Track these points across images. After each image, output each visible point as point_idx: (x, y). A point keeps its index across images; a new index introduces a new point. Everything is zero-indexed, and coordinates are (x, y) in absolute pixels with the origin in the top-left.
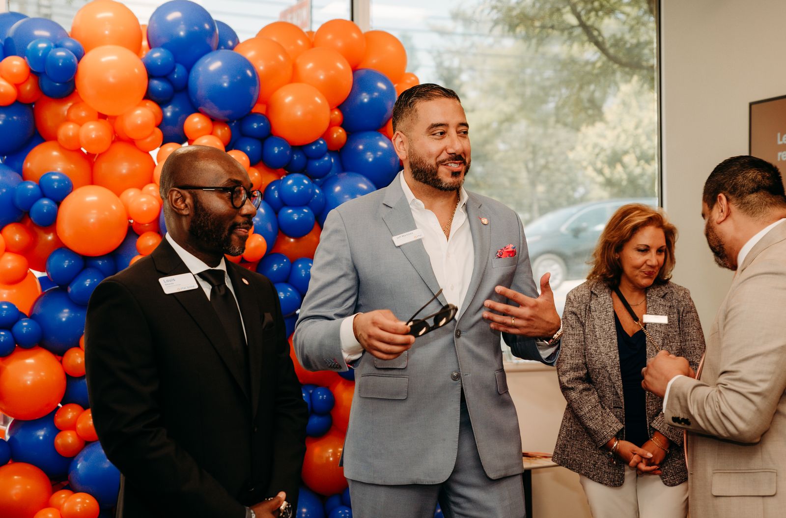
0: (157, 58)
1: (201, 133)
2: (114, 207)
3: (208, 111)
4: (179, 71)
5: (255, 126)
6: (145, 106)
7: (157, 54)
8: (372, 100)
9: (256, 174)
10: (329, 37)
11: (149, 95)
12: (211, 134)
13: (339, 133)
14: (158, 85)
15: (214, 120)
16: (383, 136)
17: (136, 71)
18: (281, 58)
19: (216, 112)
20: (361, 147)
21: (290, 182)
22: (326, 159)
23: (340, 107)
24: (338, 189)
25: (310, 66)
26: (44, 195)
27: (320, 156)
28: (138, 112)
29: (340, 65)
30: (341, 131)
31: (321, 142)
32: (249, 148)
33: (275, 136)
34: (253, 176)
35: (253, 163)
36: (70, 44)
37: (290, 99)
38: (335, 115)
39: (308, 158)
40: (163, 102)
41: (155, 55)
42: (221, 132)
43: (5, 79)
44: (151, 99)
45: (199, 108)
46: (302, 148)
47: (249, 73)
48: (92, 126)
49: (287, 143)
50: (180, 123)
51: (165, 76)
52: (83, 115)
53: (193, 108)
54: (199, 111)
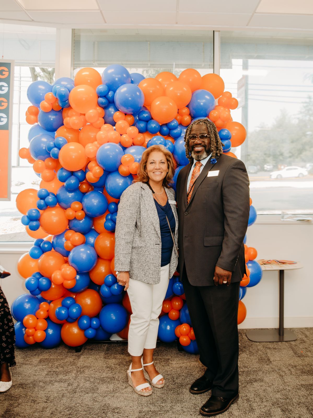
1: (119, 119)
2: (80, 152)
4: (110, 94)
5: (145, 116)
6: (95, 109)
8: (204, 104)
9: (142, 137)
10: (184, 76)
11: (99, 105)
12: (124, 120)
13: (187, 119)
14: (102, 100)
15: (126, 114)
17: (91, 95)
18: (158, 87)
19: (126, 110)
21: (155, 139)
22: (179, 129)
23: (188, 106)
25: (171, 89)
26: (55, 147)
27: (175, 128)
28: (91, 111)
29: (185, 89)
30: (188, 117)
31: (175, 122)
32: (142, 125)
33: (153, 120)
34: (140, 137)
35: (140, 132)
36: (69, 86)
37: (158, 103)
38: (185, 111)
39: (171, 129)
40: (105, 108)
41: (100, 88)
42: (130, 119)
43: (46, 102)
44: (100, 106)
45: (119, 110)
46: (166, 125)
47: (138, 93)
48: (74, 118)
49: (158, 122)
50: (112, 116)
51: (105, 96)
52: (74, 114)
53: (117, 109)
54: (119, 111)
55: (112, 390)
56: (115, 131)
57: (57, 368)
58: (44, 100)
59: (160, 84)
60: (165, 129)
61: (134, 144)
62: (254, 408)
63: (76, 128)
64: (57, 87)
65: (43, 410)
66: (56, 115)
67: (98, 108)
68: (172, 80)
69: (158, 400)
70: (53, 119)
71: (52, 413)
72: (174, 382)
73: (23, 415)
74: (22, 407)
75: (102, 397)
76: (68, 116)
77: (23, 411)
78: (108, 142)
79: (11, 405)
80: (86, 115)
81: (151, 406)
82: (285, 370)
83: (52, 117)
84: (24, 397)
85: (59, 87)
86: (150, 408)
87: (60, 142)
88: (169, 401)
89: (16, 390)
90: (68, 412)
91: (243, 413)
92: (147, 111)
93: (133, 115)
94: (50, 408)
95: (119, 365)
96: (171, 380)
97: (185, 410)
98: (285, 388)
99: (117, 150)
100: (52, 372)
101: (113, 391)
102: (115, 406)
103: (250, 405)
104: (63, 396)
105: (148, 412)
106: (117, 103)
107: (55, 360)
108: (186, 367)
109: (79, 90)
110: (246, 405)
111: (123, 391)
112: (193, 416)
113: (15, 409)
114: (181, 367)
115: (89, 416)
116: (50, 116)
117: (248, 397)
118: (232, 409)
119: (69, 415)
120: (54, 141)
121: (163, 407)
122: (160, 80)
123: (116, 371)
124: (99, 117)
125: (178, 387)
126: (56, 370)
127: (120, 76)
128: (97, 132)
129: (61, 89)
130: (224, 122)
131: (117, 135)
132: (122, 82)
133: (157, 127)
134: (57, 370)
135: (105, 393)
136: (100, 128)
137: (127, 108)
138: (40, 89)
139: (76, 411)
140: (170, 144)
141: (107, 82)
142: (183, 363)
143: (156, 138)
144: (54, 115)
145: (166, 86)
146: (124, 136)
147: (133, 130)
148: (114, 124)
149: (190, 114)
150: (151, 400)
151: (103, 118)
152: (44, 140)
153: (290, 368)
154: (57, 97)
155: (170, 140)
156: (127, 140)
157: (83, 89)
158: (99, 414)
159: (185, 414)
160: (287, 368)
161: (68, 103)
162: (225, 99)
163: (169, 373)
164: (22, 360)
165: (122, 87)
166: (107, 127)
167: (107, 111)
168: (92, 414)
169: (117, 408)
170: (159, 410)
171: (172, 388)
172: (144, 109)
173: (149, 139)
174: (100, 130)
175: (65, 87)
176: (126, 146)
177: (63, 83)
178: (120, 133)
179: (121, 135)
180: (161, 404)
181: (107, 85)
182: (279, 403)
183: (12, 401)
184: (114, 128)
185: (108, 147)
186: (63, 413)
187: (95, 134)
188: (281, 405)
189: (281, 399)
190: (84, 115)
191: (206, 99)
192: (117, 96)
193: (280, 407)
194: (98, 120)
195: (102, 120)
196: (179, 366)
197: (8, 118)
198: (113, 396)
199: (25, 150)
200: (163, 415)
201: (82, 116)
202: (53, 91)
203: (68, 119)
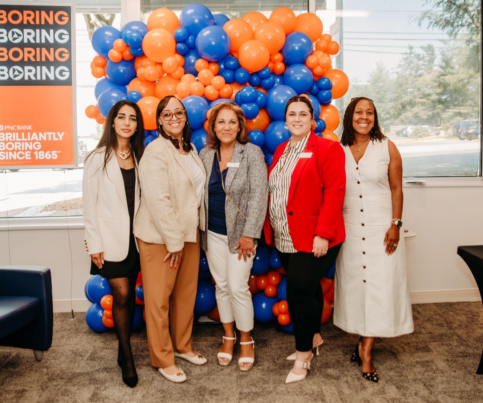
0: (180, 32)
1: (202, 68)
3: (206, 58)
4: (191, 39)
5: (232, 63)
6: (174, 57)
7: (180, 31)
8: (300, 48)
9: (229, 88)
10: (276, 17)
11: (177, 51)
12: (208, 68)
13: (280, 66)
14: (180, 45)
15: (209, 62)
16: (305, 66)
17: (169, 40)
18: (246, 29)
19: (209, 58)
20: (292, 72)
21: (245, 90)
22: (271, 78)
23: (280, 52)
24: (275, 93)
25: (262, 31)
27: (267, 77)
28: (169, 59)
29: (278, 31)
30: (281, 64)
31: (267, 70)
32: (228, 74)
33: (241, 68)
34: (227, 89)
35: (227, 82)
36: (141, 30)
37: (247, 48)
38: (278, 57)
39: (262, 79)
40: (184, 54)
41: (178, 31)
42: (214, 67)
43: (115, 50)
44: (178, 53)
45: (202, 56)
46: (257, 73)
47: (223, 37)
48: (149, 68)
49: (247, 71)
50: (193, 64)
51: (184, 42)
52: (149, 63)
53: (199, 57)
54: (202, 58)
55: (206, 372)
56: (198, 82)
57: (142, 351)
58: (112, 48)
59: (248, 26)
60: (255, 78)
61: (220, 97)
62: (366, 386)
63: (151, 79)
64: (128, 32)
65: (133, 393)
66: (126, 66)
67: (176, 56)
68: (262, 22)
69: (259, 381)
70: (124, 70)
71: (143, 396)
72: (275, 363)
73: (112, 398)
74: (110, 390)
75: (196, 379)
76: (142, 66)
77: (111, 394)
78: (190, 95)
79: (98, 388)
80: (163, 65)
81: (252, 388)
82: (398, 347)
83: (122, 69)
84: (110, 381)
85: (130, 32)
86: (251, 389)
87: (134, 96)
88: (271, 382)
89: (101, 374)
90: (161, 395)
91: (354, 391)
92: (234, 58)
93: (218, 62)
94: (140, 391)
95: (211, 347)
96: (271, 360)
97: (290, 390)
98: (398, 365)
99: (201, 104)
100: (138, 356)
101: (208, 373)
102: (212, 388)
103: (361, 383)
104: (153, 379)
105: (249, 393)
106: (199, 49)
107: (139, 344)
108: (287, 348)
109: (154, 35)
110: (357, 383)
111: (220, 373)
112: (300, 395)
113: (103, 393)
114: (281, 348)
115: (184, 398)
116: (120, 67)
117: (358, 376)
118: (342, 388)
119: (163, 397)
120: (127, 95)
121: (265, 387)
122: (248, 21)
123: (209, 353)
124: (178, 66)
125: (279, 368)
126: (141, 354)
127: (201, 17)
128: (177, 85)
129: (133, 35)
130: (323, 68)
131: (201, 86)
132: (203, 25)
133: (247, 76)
134: (143, 353)
135: (199, 375)
136: (180, 79)
137: (211, 55)
138: (107, 35)
139: (169, 393)
140: (262, 95)
141: (186, 24)
142: (283, 344)
143: (245, 88)
144: (124, 66)
145: (254, 28)
146: (209, 88)
147: (219, 80)
148: (196, 74)
149: (283, 61)
150: (251, 381)
151: (182, 67)
152: (115, 95)
153: (402, 345)
154: (129, 45)
155: (262, 90)
156: (212, 92)
157: (158, 34)
158: (196, 397)
159: (291, 394)
160: (400, 345)
161: (142, 50)
162: (324, 42)
163: (268, 354)
164: (102, 344)
165: (203, 30)
166: (188, 77)
167: (187, 59)
168: (187, 396)
169: (214, 390)
170: (261, 391)
171: (273, 369)
172: (230, 56)
173: (238, 91)
174: (180, 82)
175: (137, 31)
176: (211, 99)
177: (133, 28)
178: (203, 84)
179: (205, 86)
180: (263, 385)
181: (186, 28)
182: (393, 380)
183: (98, 384)
184: (197, 78)
185: (191, 100)
186: (155, 396)
187: (174, 86)
188: (395, 382)
189: (395, 376)
190: (161, 64)
191: (303, 42)
192: (199, 41)
193: (394, 384)
194: (177, 69)
195: (181, 69)
196: (279, 346)
197: (70, 71)
198: (209, 379)
199: (93, 108)
200: (266, 395)
201: (158, 67)
202: (123, 37)
203: (142, 69)
